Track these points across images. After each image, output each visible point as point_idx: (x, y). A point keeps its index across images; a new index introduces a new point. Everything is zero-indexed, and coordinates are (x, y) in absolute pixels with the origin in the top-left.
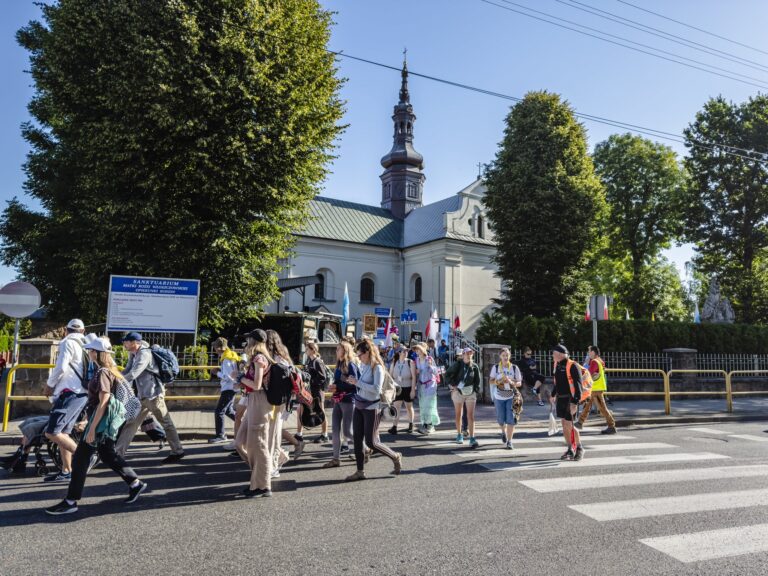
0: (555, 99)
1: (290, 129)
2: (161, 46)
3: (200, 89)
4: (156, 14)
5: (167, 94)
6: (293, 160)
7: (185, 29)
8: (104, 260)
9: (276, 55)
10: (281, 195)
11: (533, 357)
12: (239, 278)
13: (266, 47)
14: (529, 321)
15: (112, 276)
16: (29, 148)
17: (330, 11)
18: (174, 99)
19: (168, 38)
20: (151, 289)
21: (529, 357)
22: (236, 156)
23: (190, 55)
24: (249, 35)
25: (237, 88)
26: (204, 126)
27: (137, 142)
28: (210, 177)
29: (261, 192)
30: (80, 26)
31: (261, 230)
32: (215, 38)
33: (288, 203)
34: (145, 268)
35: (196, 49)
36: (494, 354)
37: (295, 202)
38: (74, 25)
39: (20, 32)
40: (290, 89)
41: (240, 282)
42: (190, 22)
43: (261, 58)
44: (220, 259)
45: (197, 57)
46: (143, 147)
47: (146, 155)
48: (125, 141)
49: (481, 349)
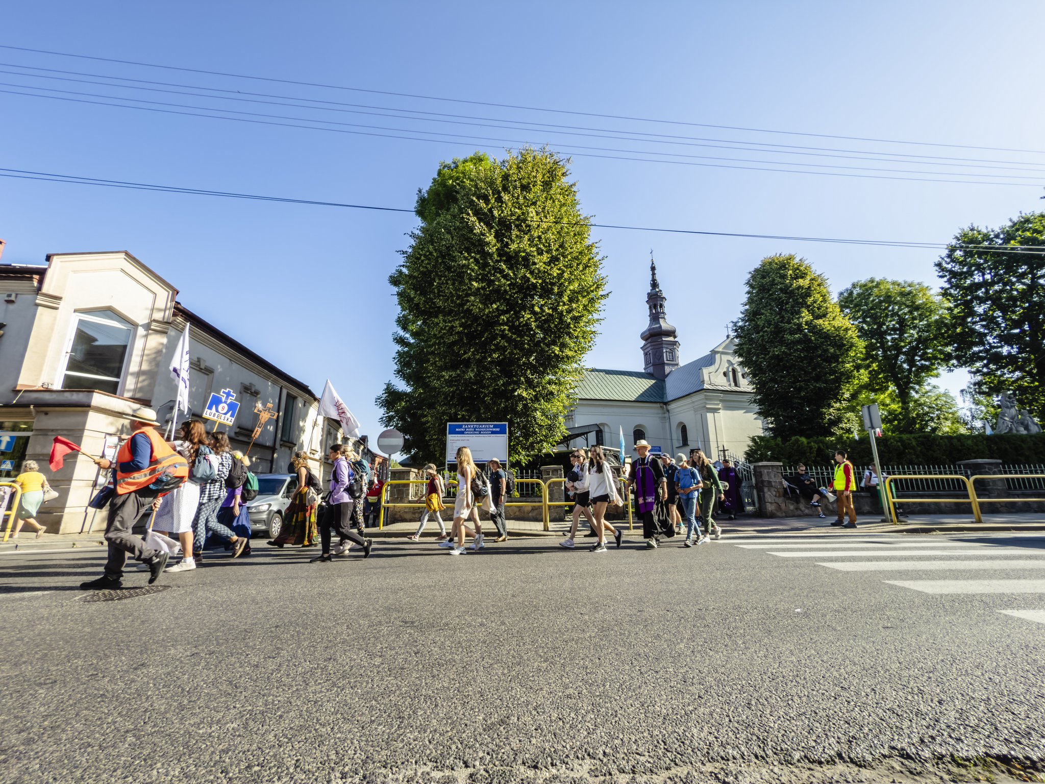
0: (791, 258)
1: (565, 300)
2: (472, 257)
3: (499, 281)
4: (468, 239)
5: (478, 289)
6: (570, 323)
7: (488, 244)
8: (444, 413)
9: (552, 250)
10: (562, 352)
11: (808, 473)
12: (535, 421)
13: (544, 245)
14: (797, 441)
15: (448, 423)
16: (398, 348)
17: (589, 216)
18: (482, 292)
19: (478, 253)
20: (475, 431)
21: (804, 472)
22: (527, 325)
23: (492, 260)
24: (531, 240)
25: (524, 277)
26: (503, 307)
27: (460, 326)
28: (510, 344)
29: (547, 351)
30: (423, 258)
31: (550, 382)
32: (507, 245)
33: (568, 357)
34: (470, 417)
35: (495, 256)
36: (766, 471)
37: (574, 357)
38: (418, 259)
39: (391, 277)
40: (563, 272)
41: (537, 424)
42: (490, 238)
43: (540, 253)
44: (520, 407)
45: (497, 261)
46: (464, 329)
47: (467, 335)
48: (453, 326)
49: (752, 467)
